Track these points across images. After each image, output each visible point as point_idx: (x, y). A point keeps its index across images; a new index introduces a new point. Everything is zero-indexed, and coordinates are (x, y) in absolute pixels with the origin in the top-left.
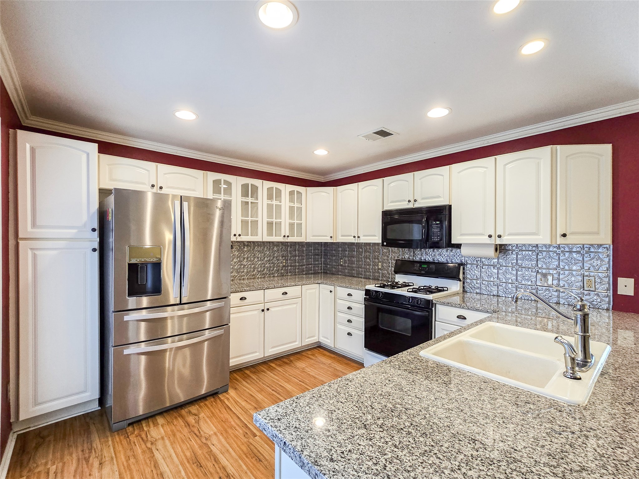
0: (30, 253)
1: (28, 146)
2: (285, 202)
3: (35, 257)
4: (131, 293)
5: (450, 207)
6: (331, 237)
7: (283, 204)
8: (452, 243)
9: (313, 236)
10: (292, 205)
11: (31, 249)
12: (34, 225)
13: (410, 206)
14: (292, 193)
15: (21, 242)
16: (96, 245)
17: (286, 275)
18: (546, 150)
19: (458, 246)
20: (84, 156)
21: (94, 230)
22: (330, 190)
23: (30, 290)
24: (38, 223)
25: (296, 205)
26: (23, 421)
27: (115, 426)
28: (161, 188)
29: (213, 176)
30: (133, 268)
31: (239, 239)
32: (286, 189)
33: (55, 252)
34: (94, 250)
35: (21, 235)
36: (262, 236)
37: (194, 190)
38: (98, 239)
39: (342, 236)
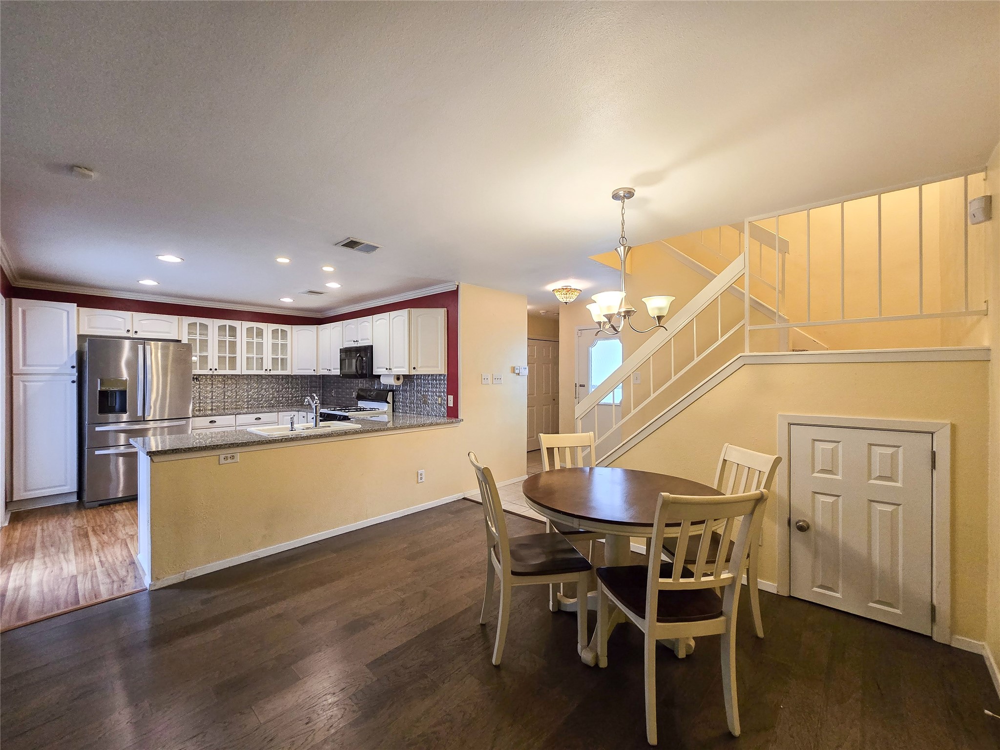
0: (21, 384)
1: (20, 309)
2: (268, 340)
3: (25, 386)
4: (101, 412)
5: (372, 346)
6: (314, 370)
7: (265, 341)
8: (374, 374)
9: (299, 369)
10: (276, 341)
11: (22, 381)
12: (24, 365)
13: (355, 345)
14: (275, 332)
15: (14, 377)
16: (75, 378)
17: (276, 406)
18: (404, 312)
19: (379, 377)
20: (65, 314)
21: (73, 367)
22: (314, 328)
23: (22, 412)
24: (28, 362)
25: (280, 342)
26: (16, 501)
27: (87, 505)
28: (136, 332)
29: (187, 320)
30: (103, 395)
31: (216, 373)
32: (268, 328)
33: (41, 384)
34: (73, 382)
35: (14, 372)
36: (241, 369)
37: (170, 333)
38: (77, 374)
39: (322, 369)
